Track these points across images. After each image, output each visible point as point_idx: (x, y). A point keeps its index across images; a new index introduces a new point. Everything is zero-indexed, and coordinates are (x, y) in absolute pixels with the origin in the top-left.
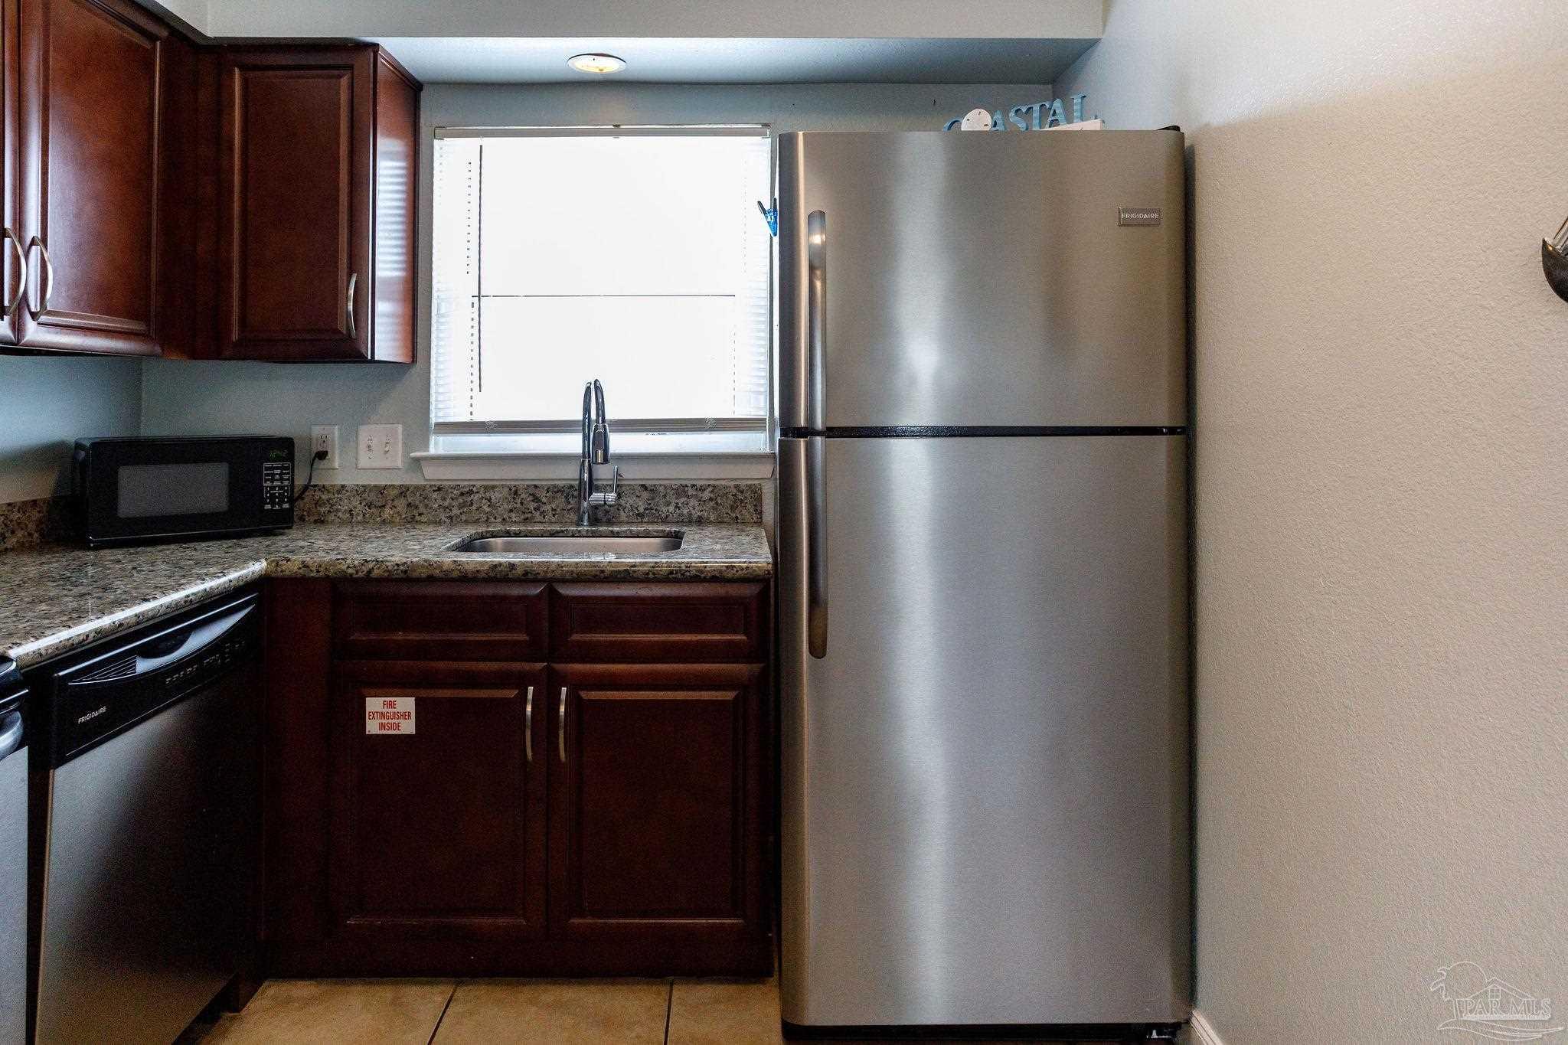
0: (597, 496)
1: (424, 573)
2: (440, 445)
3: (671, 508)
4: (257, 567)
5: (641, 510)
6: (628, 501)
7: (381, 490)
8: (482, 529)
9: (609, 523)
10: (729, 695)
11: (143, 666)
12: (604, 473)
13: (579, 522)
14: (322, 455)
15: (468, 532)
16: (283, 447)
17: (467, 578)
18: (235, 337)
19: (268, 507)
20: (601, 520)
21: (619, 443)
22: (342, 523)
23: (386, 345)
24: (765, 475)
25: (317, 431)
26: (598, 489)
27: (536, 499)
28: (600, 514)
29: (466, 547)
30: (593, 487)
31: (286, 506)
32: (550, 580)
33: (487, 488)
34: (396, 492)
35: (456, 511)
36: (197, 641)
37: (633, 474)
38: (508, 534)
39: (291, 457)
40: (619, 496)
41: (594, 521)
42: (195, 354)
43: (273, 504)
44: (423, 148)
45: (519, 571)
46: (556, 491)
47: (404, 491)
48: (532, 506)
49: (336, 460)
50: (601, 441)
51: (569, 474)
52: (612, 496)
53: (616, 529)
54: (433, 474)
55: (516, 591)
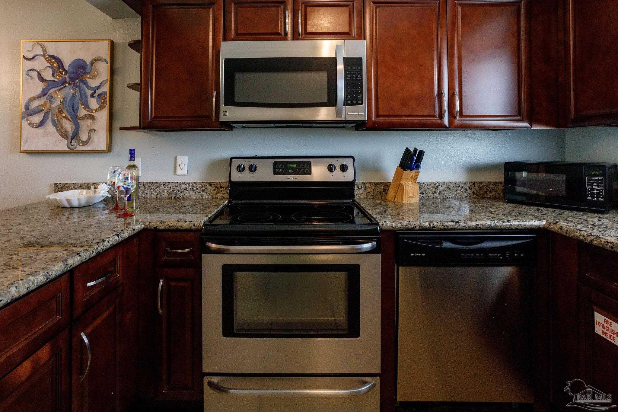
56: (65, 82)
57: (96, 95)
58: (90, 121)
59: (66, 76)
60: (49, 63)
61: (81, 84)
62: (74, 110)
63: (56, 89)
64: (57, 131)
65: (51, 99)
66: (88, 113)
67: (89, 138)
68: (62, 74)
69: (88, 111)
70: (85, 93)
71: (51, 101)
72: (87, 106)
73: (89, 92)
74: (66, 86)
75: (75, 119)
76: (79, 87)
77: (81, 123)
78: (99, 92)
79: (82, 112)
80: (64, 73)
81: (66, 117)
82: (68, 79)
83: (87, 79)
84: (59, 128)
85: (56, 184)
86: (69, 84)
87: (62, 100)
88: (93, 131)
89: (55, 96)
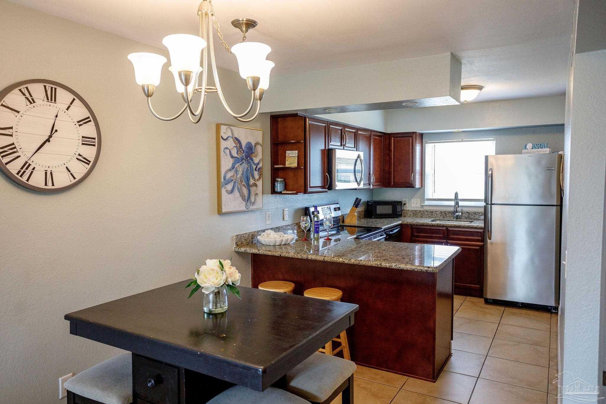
0: (457, 214)
1: (426, 224)
2: (427, 203)
3: (473, 217)
4: (400, 222)
5: (467, 217)
6: (464, 215)
7: (416, 211)
8: (435, 219)
9: (460, 219)
10: (478, 248)
11: (391, 233)
12: (459, 209)
13: (454, 218)
14: (405, 204)
15: (433, 219)
16: (400, 203)
17: (433, 226)
18: (392, 184)
19: (398, 213)
20: (458, 218)
21: (461, 203)
22: (409, 217)
23: (418, 185)
24: (482, 210)
25: (404, 200)
26: (458, 212)
27: (445, 214)
28: (458, 217)
29: (433, 221)
30: (456, 212)
31: (401, 213)
32: (447, 227)
33: (436, 211)
34: (419, 211)
35: (430, 215)
36: (395, 231)
37: (465, 210)
38: (440, 220)
39: (401, 205)
40: (462, 214)
41: (457, 218)
42: (386, 187)
43: (399, 213)
44: (423, 146)
45: (442, 225)
46: (450, 212)
47: (420, 211)
48: (445, 215)
49: (407, 205)
50: (457, 203)
51: (452, 209)
52: (460, 214)
53: (461, 220)
54: (426, 208)
55: (441, 228)
56: (243, 159)
57: (257, 169)
58: (255, 188)
59: (243, 154)
60: (235, 143)
61: (251, 161)
62: (248, 180)
63: (239, 164)
64: (240, 195)
65: (236, 171)
66: (254, 182)
67: (255, 200)
68: (241, 152)
69: (254, 181)
70: (253, 168)
71: (237, 173)
72: (253, 178)
73: (254, 167)
74: (243, 162)
75: (249, 186)
76: (249, 163)
77: (251, 189)
78: (259, 167)
79: (252, 182)
80: (242, 152)
81: (244, 185)
82: (244, 157)
83: (253, 157)
84: (241, 193)
85: (237, 235)
86: (245, 160)
87: (242, 172)
88: (257, 195)
89: (238, 169)
